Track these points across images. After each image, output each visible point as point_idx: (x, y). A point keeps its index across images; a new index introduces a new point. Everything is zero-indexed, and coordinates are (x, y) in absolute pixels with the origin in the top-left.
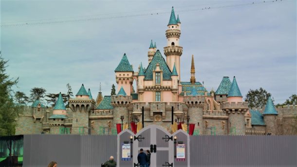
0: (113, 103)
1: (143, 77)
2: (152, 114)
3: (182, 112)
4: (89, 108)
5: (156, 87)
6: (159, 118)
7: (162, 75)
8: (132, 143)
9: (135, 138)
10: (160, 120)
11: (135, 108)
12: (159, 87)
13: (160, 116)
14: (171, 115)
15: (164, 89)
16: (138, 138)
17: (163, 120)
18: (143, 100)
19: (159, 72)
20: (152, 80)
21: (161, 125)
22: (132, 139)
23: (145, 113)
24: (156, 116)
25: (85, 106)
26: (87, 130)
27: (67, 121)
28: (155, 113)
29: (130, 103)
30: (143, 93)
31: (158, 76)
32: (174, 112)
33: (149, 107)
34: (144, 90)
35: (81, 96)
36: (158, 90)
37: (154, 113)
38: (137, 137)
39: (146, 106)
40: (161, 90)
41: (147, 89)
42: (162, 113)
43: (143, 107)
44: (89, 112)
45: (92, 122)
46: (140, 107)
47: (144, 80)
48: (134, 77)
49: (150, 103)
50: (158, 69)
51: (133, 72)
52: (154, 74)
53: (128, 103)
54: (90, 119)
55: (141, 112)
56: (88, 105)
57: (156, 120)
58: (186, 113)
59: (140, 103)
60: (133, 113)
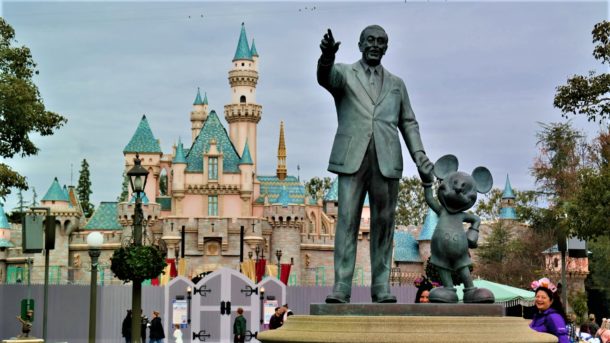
0: (123, 219)
1: (184, 167)
2: (201, 241)
3: (261, 238)
4: (70, 227)
5: (210, 186)
6: (215, 248)
7: (221, 162)
8: (189, 298)
9: (196, 291)
10: (216, 253)
11: (167, 228)
12: (216, 187)
13: (217, 244)
14: (239, 243)
15: (224, 192)
16: (199, 291)
17: (224, 253)
18: (182, 212)
19: (216, 157)
20: (202, 173)
21: (219, 262)
22: (189, 293)
23: (188, 238)
24: (209, 244)
25: (62, 223)
26: (65, 273)
27: (14, 253)
28: (207, 240)
29: (156, 217)
30: (183, 197)
31: (213, 165)
32: (245, 238)
33: (195, 228)
34: (185, 192)
35: (53, 202)
36: (213, 191)
37: (205, 238)
38: (198, 288)
39: (190, 224)
40: (218, 192)
41: (190, 190)
42: (221, 238)
43: (183, 227)
44: (71, 235)
45: (76, 255)
46: (178, 226)
47: (186, 172)
48: (162, 165)
49: (198, 219)
50: (213, 151)
51: (161, 155)
52: (205, 161)
53: (153, 219)
54: (71, 251)
55: (180, 238)
56: (67, 222)
57: (208, 253)
58: (268, 239)
59: (178, 219)
60: (164, 238)
